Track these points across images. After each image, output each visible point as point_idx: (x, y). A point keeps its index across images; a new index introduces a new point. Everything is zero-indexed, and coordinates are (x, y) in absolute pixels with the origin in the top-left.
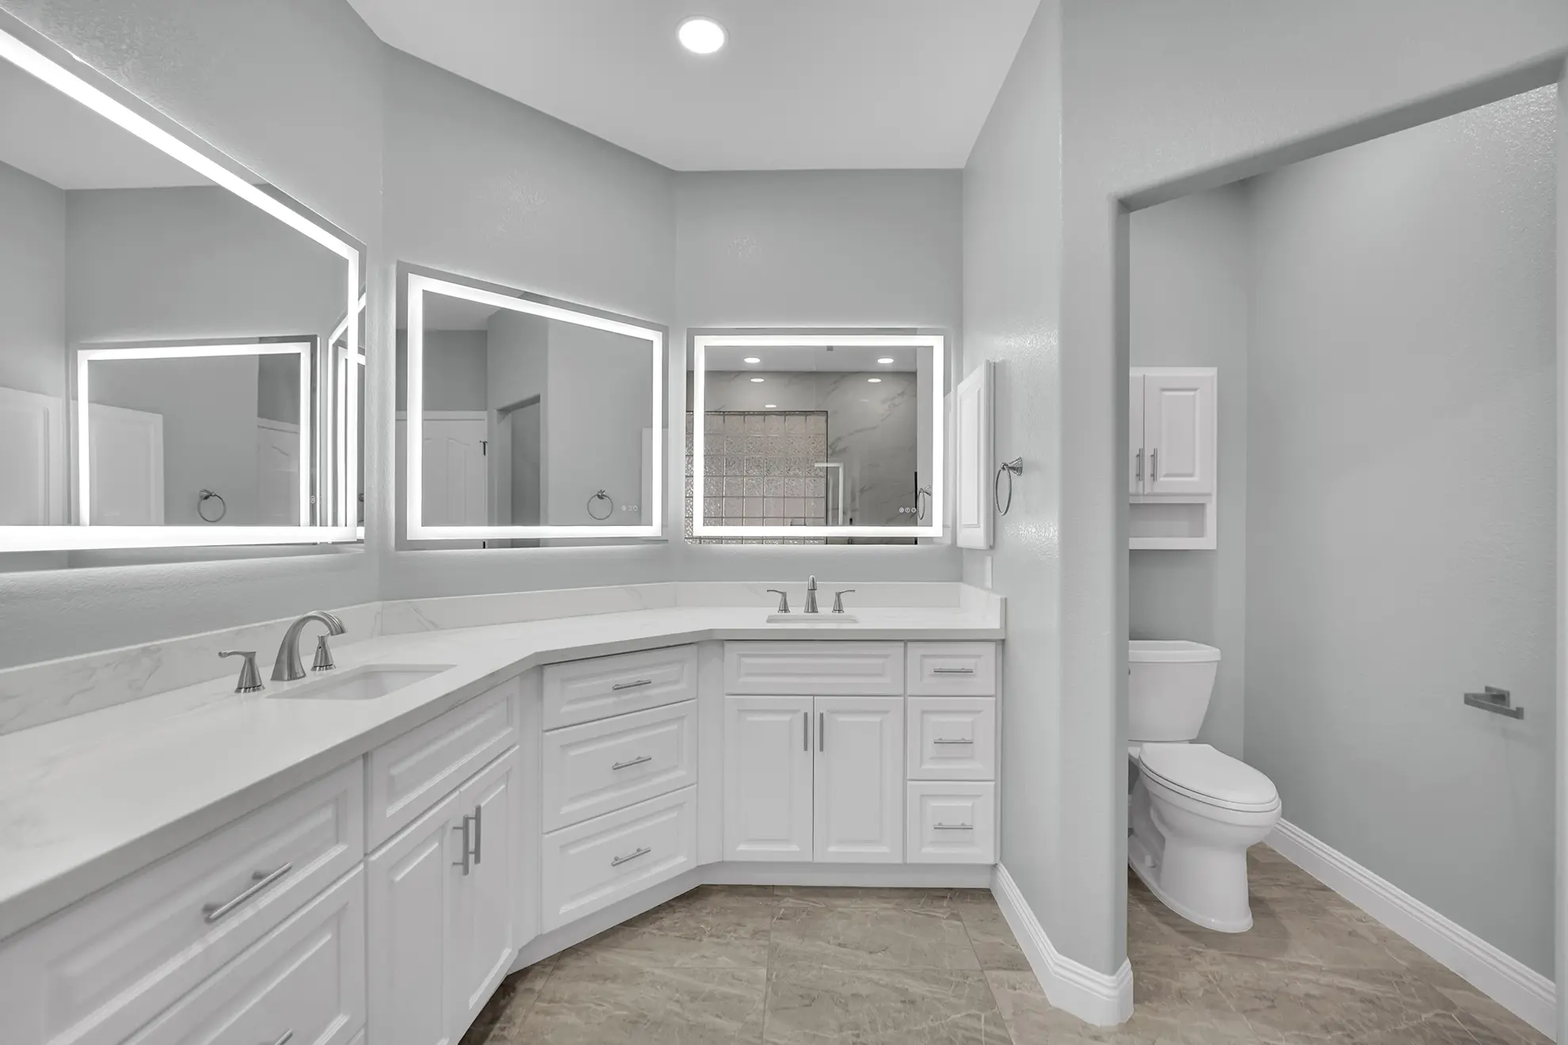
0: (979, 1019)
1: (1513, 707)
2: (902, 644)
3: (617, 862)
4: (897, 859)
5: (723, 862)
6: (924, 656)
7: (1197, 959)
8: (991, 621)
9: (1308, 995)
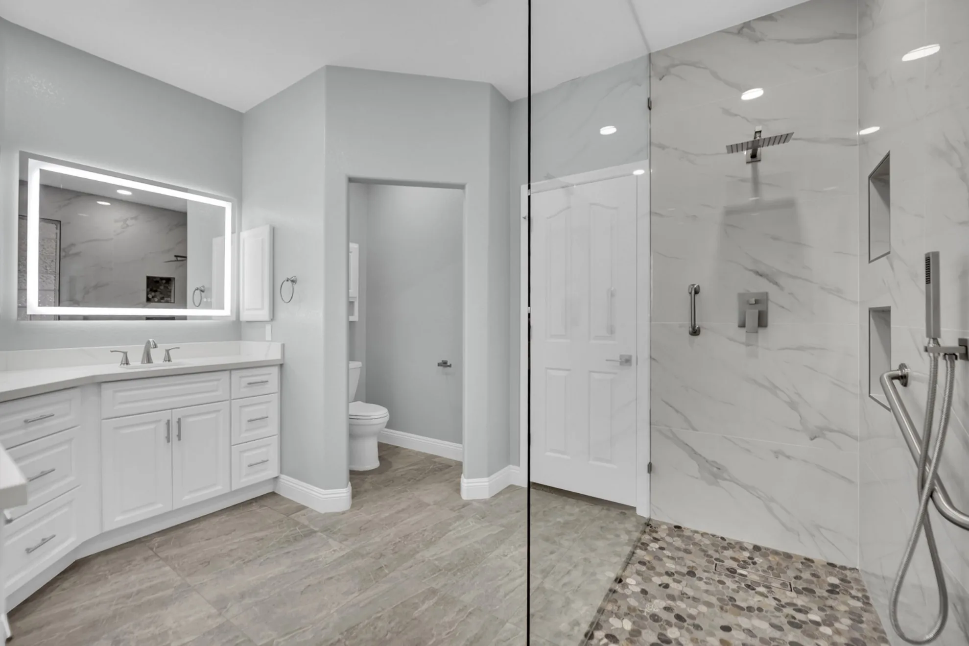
0: (296, 529)
1: (449, 364)
2: (228, 372)
3: (29, 551)
4: (227, 490)
5: (103, 534)
6: (241, 377)
7: (366, 479)
8: (275, 355)
9: (402, 475)
